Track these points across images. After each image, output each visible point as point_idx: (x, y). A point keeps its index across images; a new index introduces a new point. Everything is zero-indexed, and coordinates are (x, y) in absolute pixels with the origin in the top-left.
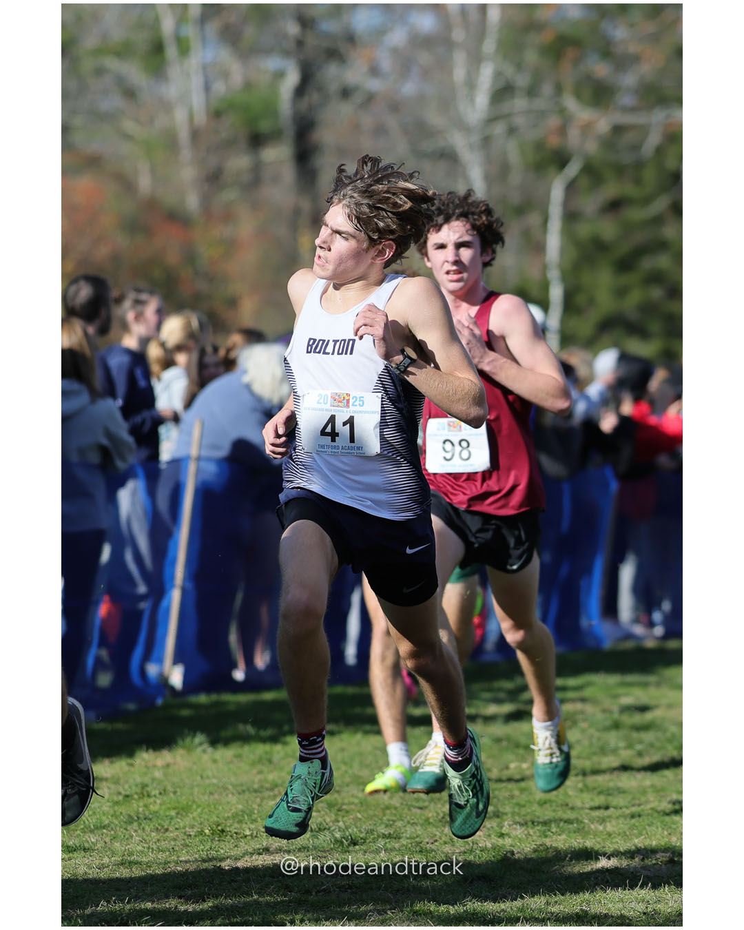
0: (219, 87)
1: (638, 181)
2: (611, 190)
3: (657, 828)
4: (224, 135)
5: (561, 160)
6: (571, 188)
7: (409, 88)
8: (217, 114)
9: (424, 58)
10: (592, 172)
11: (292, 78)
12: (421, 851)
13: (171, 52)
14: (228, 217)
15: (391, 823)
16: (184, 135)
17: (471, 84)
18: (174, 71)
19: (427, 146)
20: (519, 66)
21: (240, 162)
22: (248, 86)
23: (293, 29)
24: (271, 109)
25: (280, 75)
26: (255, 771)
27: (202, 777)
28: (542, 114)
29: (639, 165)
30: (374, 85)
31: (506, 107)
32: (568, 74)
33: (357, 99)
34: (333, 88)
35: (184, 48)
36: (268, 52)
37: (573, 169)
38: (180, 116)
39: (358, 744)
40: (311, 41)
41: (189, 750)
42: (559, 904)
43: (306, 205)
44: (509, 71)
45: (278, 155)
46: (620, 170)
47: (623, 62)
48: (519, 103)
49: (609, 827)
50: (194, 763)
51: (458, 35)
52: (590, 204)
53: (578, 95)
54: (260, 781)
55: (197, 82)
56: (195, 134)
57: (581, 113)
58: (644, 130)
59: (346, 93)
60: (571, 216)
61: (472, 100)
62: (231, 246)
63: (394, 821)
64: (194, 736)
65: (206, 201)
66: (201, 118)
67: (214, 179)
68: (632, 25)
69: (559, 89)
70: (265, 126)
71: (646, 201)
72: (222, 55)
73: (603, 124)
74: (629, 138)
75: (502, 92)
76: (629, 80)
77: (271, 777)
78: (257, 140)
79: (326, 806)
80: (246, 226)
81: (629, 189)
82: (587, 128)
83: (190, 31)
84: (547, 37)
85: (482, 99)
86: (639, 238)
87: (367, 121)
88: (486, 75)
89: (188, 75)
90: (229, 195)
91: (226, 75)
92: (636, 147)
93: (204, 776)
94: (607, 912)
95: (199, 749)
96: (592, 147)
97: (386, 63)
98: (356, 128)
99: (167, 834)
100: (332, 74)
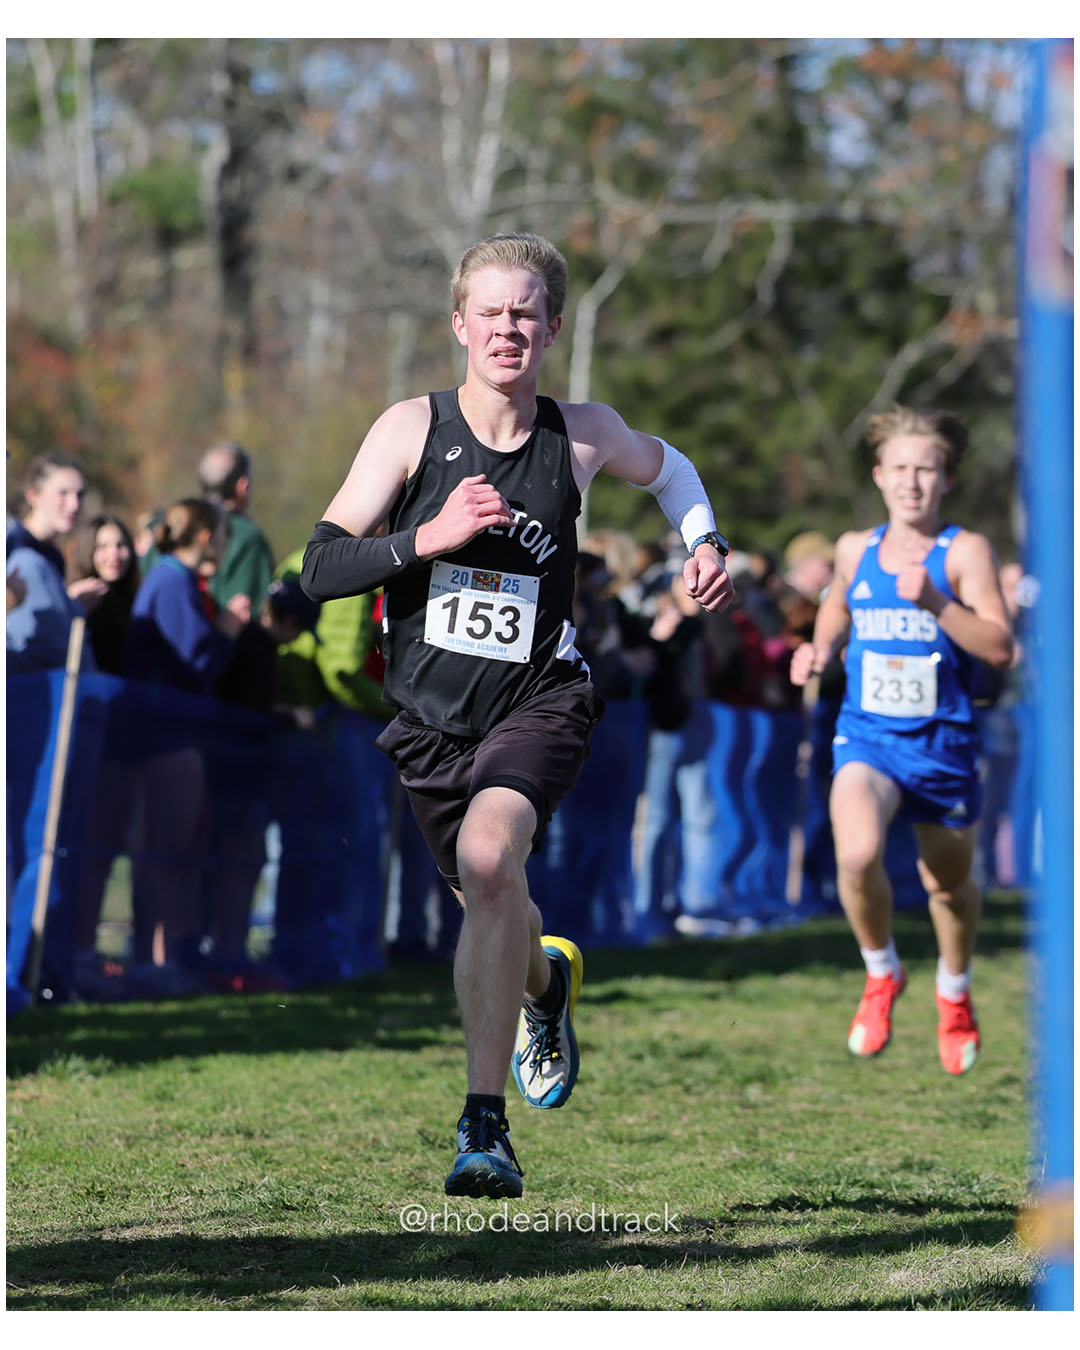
0: (116, 164)
1: (699, 303)
2: (662, 312)
3: (709, 1189)
4: (121, 230)
5: (591, 270)
6: (604, 309)
7: (381, 171)
8: (113, 200)
9: (404, 127)
10: (635, 289)
11: (218, 151)
12: (380, 1218)
13: (50, 113)
14: (126, 343)
15: (340, 1179)
16: (66, 228)
17: (467, 165)
18: (53, 140)
19: (408, 248)
20: (534, 140)
21: (145, 268)
22: (156, 162)
23: (220, 84)
24: (188, 196)
25: (200, 147)
26: (151, 1108)
27: (77, 1115)
28: (566, 207)
29: (701, 279)
30: (333, 164)
31: (515, 196)
32: (604, 150)
33: (309, 181)
34: (276, 166)
35: (67, 109)
36: (186, 114)
37: (608, 283)
38: (61, 203)
39: (297, 1072)
40: (245, 103)
41: (61, 1077)
42: (571, 1292)
43: (236, 328)
44: (520, 146)
45: (198, 259)
46: (674, 286)
47: (678, 136)
48: (533, 190)
49: (643, 1189)
50: (67, 1097)
51: (450, 96)
52: (632, 332)
53: (615, 181)
54: (158, 1121)
55: (84, 157)
56: (82, 229)
57: (618, 206)
58: (706, 230)
59: (293, 174)
60: (604, 349)
61: (469, 186)
62: (129, 386)
63: (344, 1177)
64: (68, 1059)
65: (96, 323)
66: (90, 205)
67: (107, 292)
68: (691, 85)
69: (588, 174)
70: (181, 219)
71: (709, 329)
72: (123, 119)
73: (651, 221)
74: (687, 241)
75: (511, 176)
76: (686, 162)
77: (173, 1116)
78: (168, 238)
79: (250, 1156)
80: (151, 357)
81: (684, 312)
82: (628, 227)
83: (77, 86)
84: (575, 99)
85: (482, 185)
86: (699, 381)
87: (323, 214)
88: (488, 152)
89: (73, 146)
90: (131, 314)
91: (126, 147)
92: (695, 255)
93: (81, 1113)
94: (636, 1303)
95: (75, 1078)
96: (634, 254)
97: (349, 134)
98: (308, 221)
99: (27, 1192)
100: (274, 149)
